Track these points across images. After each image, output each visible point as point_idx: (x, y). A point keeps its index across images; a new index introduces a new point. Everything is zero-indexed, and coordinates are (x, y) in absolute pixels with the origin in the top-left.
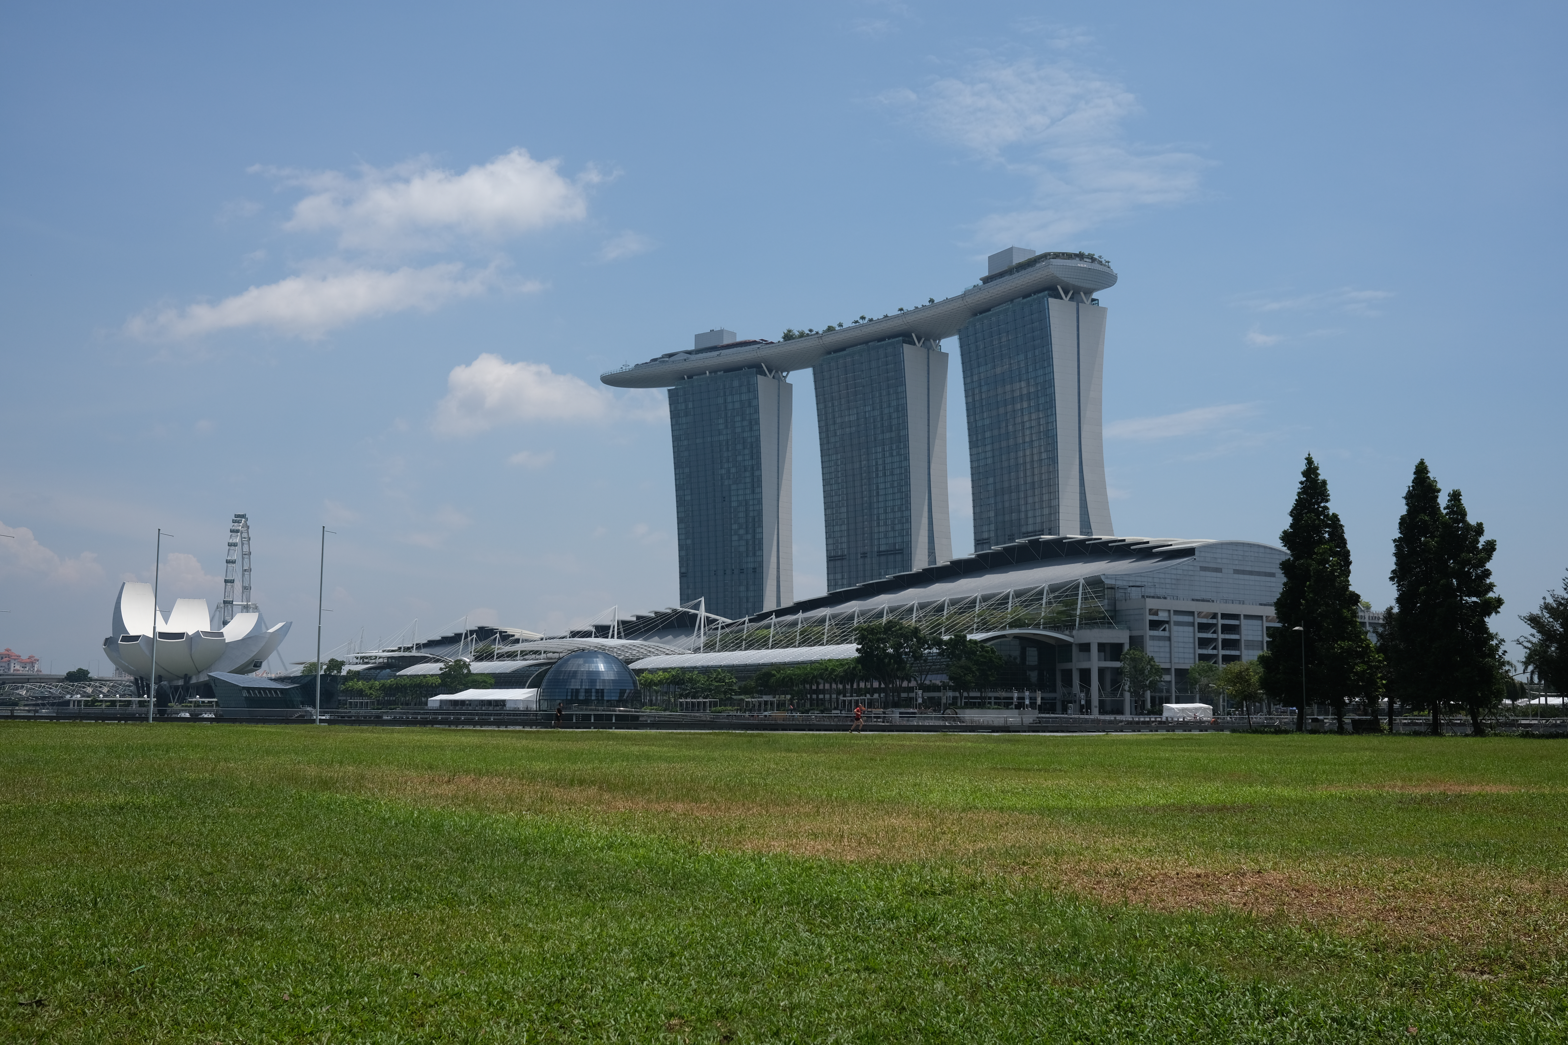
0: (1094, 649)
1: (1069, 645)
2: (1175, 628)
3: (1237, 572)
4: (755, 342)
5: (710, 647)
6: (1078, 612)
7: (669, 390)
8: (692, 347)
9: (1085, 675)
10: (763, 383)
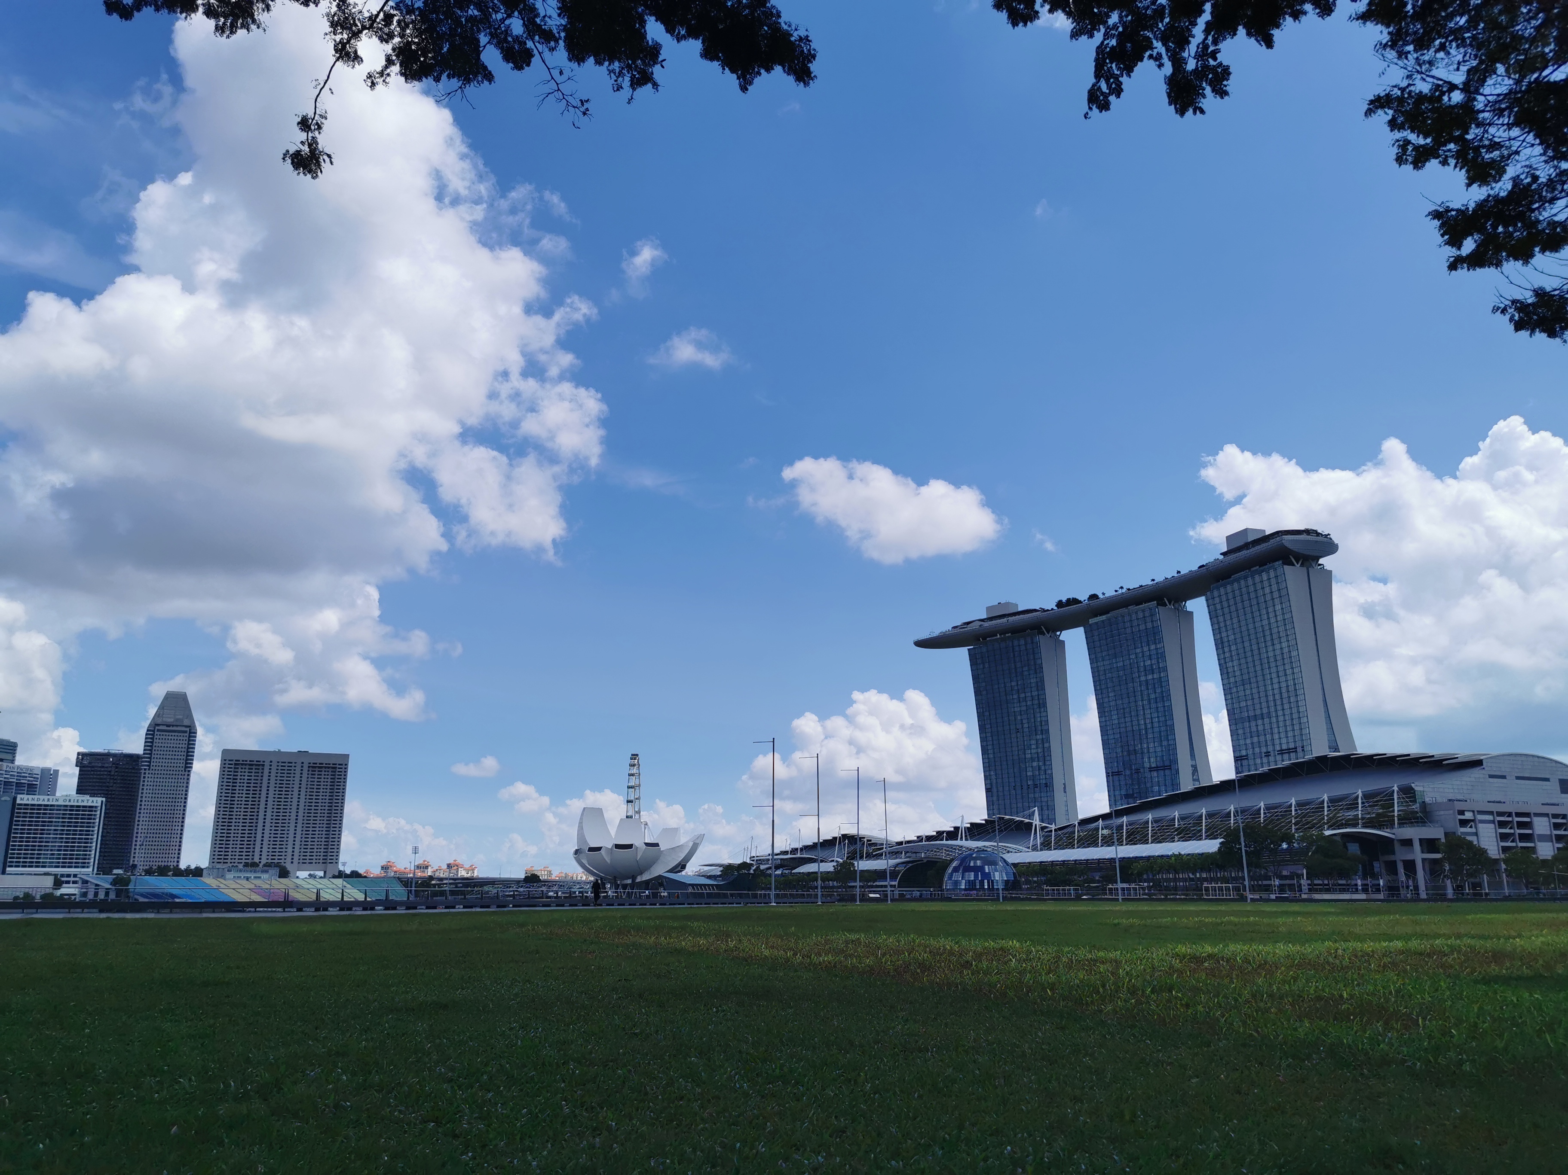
0: (1417, 845)
1: (1391, 840)
2: (1480, 825)
3: (1518, 778)
4: (1035, 610)
5: (1046, 845)
6: (1396, 814)
7: (969, 649)
8: (985, 616)
9: (1410, 866)
10: (1043, 641)
